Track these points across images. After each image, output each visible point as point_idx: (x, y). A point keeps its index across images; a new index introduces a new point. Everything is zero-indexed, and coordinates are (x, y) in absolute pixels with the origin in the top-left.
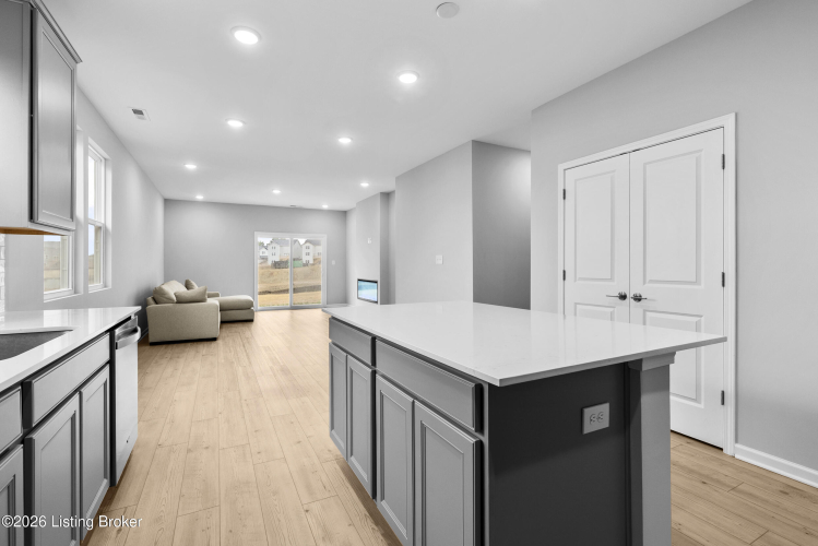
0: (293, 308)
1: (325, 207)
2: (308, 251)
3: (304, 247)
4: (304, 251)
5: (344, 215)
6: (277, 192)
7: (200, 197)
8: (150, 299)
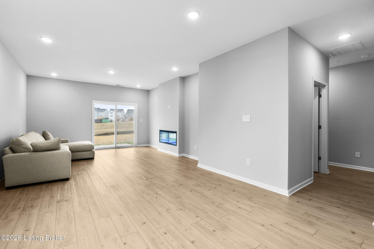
0: (117, 148)
1: (138, 86)
2: (111, 114)
3: (110, 113)
4: (110, 114)
5: (148, 92)
6: (111, 72)
7: (54, 75)
8: (7, 149)
